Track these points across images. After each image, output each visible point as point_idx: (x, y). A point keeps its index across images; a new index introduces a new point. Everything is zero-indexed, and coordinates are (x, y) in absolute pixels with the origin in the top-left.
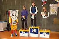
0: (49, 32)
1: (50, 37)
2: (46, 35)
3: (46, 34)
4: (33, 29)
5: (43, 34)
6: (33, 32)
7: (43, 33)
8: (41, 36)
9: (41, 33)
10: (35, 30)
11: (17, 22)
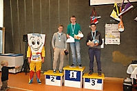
0: (103, 78)
1: (104, 88)
2: (97, 85)
3: (96, 82)
4: (71, 72)
5: (91, 82)
6: (71, 77)
7: (91, 80)
8: (87, 85)
9: (87, 80)
10: (75, 73)
11: (44, 56)
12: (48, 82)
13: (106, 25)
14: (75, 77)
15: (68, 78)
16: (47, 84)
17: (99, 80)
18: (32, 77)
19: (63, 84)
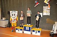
6: (26, 29)
9: (34, 31)
12: (17, 31)
15: (25, 30)
16: (16, 32)
17: (39, 31)
18: (13, 29)
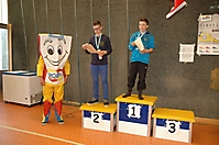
1: (194, 138)
2: (179, 133)
3: (177, 127)
4: (130, 106)
5: (169, 127)
7: (167, 122)
8: (161, 132)
9: (161, 123)
10: (138, 108)
13: (201, 16)
14: (138, 115)
15: (124, 116)
17: (183, 123)
18: (47, 113)
19: (115, 128)
